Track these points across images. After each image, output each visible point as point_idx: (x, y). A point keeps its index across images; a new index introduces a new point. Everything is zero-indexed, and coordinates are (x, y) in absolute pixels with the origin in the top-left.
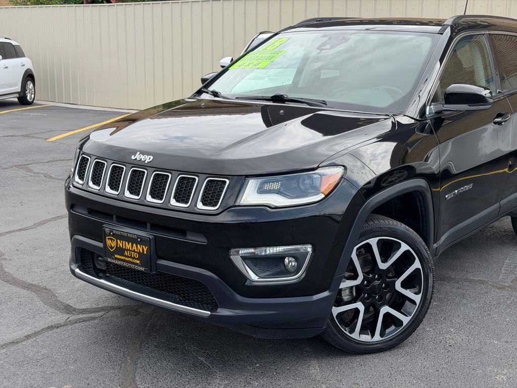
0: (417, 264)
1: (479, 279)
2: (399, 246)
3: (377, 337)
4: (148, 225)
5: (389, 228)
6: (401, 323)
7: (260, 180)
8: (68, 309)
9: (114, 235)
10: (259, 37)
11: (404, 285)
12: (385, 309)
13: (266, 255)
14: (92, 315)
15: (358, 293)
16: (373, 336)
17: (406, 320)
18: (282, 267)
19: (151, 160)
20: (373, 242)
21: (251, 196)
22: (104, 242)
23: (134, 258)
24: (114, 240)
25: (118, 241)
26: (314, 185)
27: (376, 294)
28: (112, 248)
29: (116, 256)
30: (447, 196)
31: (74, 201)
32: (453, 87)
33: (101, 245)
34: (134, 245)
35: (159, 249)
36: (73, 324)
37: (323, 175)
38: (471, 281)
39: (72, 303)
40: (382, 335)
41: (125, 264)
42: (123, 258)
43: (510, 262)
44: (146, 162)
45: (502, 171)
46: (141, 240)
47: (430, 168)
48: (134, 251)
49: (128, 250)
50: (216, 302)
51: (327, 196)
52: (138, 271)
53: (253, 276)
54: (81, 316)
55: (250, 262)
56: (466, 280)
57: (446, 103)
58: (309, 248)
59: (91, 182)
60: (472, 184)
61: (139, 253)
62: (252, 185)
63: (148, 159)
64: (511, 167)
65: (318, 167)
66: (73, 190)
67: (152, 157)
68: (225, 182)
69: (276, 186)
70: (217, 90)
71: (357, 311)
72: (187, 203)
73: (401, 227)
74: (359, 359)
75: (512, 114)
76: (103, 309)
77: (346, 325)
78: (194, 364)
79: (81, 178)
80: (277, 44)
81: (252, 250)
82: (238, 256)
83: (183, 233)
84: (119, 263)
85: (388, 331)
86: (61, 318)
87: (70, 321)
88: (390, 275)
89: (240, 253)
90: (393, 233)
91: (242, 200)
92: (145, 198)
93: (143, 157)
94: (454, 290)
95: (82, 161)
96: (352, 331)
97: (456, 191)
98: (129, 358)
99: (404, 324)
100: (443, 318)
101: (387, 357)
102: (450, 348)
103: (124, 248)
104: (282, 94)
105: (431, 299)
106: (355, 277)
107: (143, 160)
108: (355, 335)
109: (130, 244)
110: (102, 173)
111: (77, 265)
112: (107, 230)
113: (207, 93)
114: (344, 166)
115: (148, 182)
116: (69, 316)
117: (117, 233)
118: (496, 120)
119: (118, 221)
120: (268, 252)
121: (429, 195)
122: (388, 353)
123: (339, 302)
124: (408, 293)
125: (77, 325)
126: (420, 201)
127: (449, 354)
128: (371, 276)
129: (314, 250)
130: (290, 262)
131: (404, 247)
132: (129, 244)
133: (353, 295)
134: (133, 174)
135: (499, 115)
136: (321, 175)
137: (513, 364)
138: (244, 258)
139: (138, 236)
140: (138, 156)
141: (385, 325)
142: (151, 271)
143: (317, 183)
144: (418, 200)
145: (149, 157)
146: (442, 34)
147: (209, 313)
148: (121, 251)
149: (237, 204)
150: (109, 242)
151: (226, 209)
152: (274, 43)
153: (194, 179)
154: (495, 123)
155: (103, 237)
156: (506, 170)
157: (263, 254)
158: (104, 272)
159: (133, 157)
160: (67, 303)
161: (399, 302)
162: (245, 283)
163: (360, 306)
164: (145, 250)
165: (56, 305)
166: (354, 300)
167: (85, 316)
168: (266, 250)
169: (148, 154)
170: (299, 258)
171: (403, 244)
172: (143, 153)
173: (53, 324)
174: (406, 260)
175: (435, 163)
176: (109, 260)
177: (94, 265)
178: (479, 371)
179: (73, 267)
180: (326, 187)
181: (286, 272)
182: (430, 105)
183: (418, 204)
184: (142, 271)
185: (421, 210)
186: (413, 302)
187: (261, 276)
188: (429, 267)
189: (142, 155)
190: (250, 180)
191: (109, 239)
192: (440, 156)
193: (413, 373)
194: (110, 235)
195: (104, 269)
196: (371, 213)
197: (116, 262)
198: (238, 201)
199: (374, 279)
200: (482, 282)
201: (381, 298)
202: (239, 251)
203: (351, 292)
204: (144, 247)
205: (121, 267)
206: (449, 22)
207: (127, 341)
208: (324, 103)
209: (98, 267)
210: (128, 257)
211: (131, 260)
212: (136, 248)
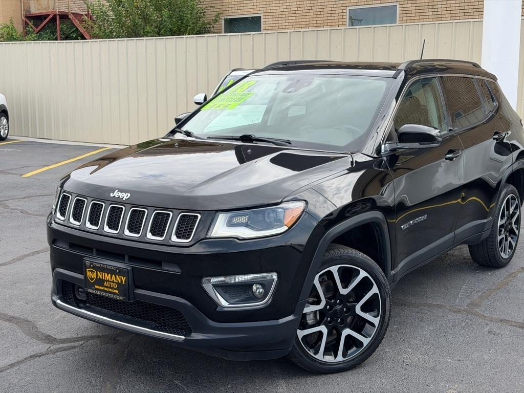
0: (375, 290)
1: (438, 303)
2: (358, 273)
3: (340, 358)
4: (126, 257)
5: (349, 256)
6: (362, 344)
7: (229, 214)
8: (49, 339)
9: (94, 267)
10: (231, 74)
11: (364, 308)
12: (347, 332)
13: (235, 283)
14: (72, 344)
15: (322, 317)
16: (335, 357)
17: (366, 341)
18: (251, 294)
19: (128, 197)
20: (334, 269)
21: (221, 229)
22: (84, 274)
23: (113, 288)
24: (94, 272)
25: (98, 272)
26: (278, 218)
27: (338, 318)
28: (92, 279)
29: (96, 287)
30: (402, 227)
31: (55, 236)
32: (405, 127)
33: (81, 277)
34: (113, 276)
35: (136, 280)
36: (54, 353)
37: (287, 209)
38: (430, 306)
39: (53, 333)
40: (344, 355)
41: (104, 294)
42: (102, 288)
43: (467, 287)
44: (124, 199)
45: (455, 202)
46: (119, 271)
47: (385, 202)
48: (113, 282)
49: (107, 281)
50: (190, 328)
51: (290, 228)
52: (117, 300)
53: (223, 302)
54: (61, 345)
55: (220, 289)
56: (426, 305)
57: (400, 142)
58: (275, 276)
59: (72, 219)
60: (426, 216)
61: (118, 283)
62: (222, 218)
63: (125, 196)
64: (463, 199)
65: (282, 202)
66: (54, 226)
67: (129, 195)
68: (197, 217)
69: (244, 219)
70: (190, 131)
71: (320, 333)
72: (162, 236)
73: (360, 255)
74: (323, 378)
75: (462, 150)
76: (82, 338)
77: (311, 347)
78: (170, 387)
79: (63, 214)
80: (246, 87)
81: (222, 279)
82: (210, 284)
83: (159, 263)
84: (99, 293)
85: (349, 352)
86: (42, 347)
87: (51, 351)
88: (351, 300)
89: (211, 281)
90: (352, 261)
91: (213, 233)
92: (124, 233)
93: (121, 195)
94: (413, 314)
95: (64, 199)
96: (316, 352)
97: (411, 222)
98: (108, 383)
99: (365, 345)
100: (402, 340)
101: (350, 376)
102: (406, 367)
103: (104, 279)
104: (250, 134)
105: (389, 321)
106: (318, 302)
107: (121, 197)
108: (320, 356)
109: (110, 275)
110: (83, 210)
111: (58, 297)
112: (88, 263)
113: (181, 132)
114: (305, 201)
115: (126, 217)
116: (50, 345)
117: (97, 265)
118: (448, 156)
119: (97, 254)
120: (237, 280)
121: (385, 227)
122: (350, 373)
123: (304, 326)
124: (367, 316)
125: (59, 354)
126: (377, 232)
127: (406, 372)
128: (333, 301)
129: (279, 277)
130: (257, 289)
131: (363, 274)
132: (108, 275)
133: (317, 319)
134: (111, 211)
135: (450, 152)
136: (285, 209)
137: (464, 379)
138: (215, 286)
139: (117, 268)
140: (116, 194)
141: (347, 347)
142: (129, 299)
143: (281, 216)
144: (375, 232)
145: (127, 194)
146: (396, 78)
147: (184, 337)
148: (100, 282)
149: (208, 237)
150: (89, 274)
151: (198, 241)
152: (243, 86)
153: (169, 215)
154: (446, 159)
155: (84, 270)
156: (459, 200)
157: (233, 282)
158: (84, 302)
159: (112, 195)
160: (48, 333)
161: (360, 325)
162: (216, 309)
163: (323, 329)
164: (124, 280)
165: (37, 335)
166: (318, 324)
167: (65, 345)
168: (235, 278)
169: (126, 191)
170: (265, 285)
171: (361, 271)
172: (121, 191)
173: (35, 353)
174: (365, 285)
175: (390, 196)
176: (90, 291)
177: (75, 297)
178: (432, 387)
179: (55, 298)
180: (289, 219)
181: (254, 298)
182: (385, 144)
183: (376, 234)
184: (120, 301)
185: (379, 239)
186: (372, 325)
187: (231, 302)
188: (386, 292)
189: (120, 193)
190: (220, 215)
191: (89, 271)
192: (394, 190)
193: (372, 390)
194: (90, 267)
195: (84, 299)
196: (332, 242)
197: (96, 292)
198: (209, 233)
199: (335, 304)
200: (439, 306)
201: (343, 321)
202: (210, 280)
203: (315, 316)
204: (122, 277)
205: (101, 297)
206: (403, 67)
207: (106, 367)
208: (289, 142)
209: (79, 298)
210: (107, 287)
211: (110, 290)
212: (114, 279)
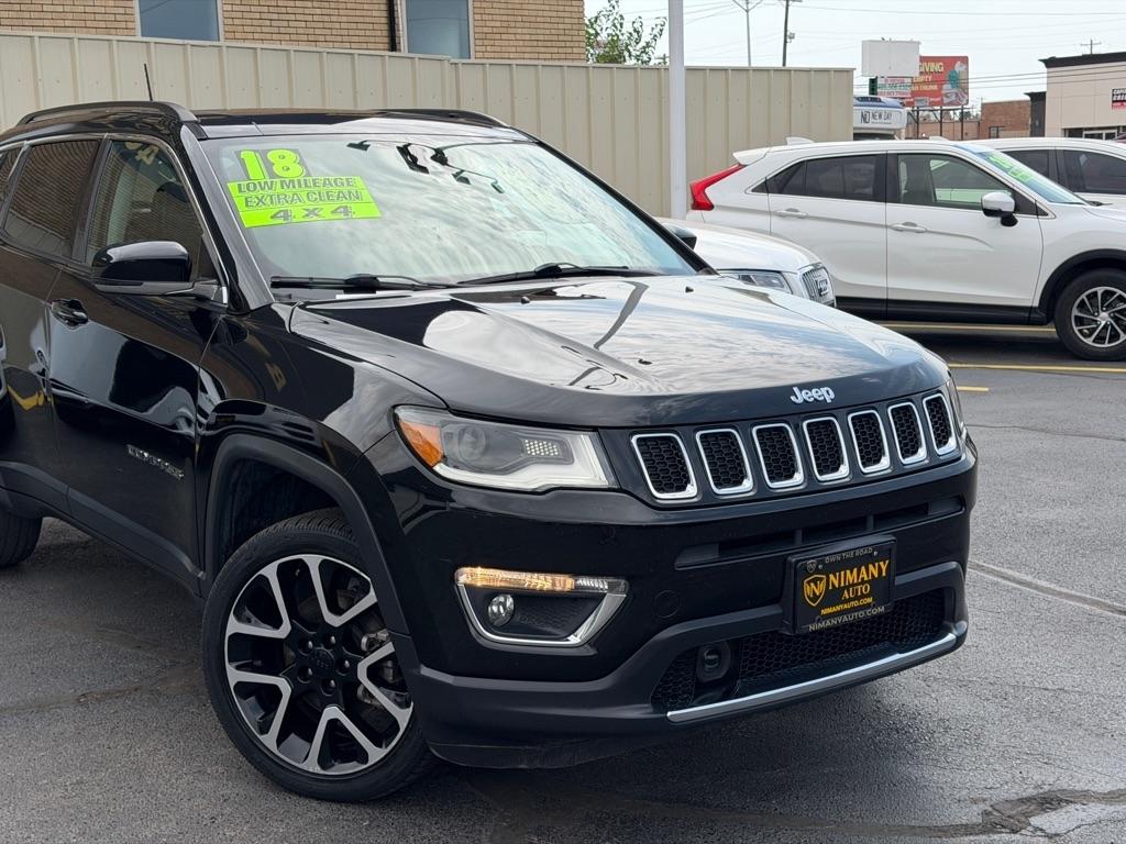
4: (871, 520)
23: (863, 597)
24: (821, 579)
25: (831, 576)
28: (815, 598)
29: (824, 612)
34: (863, 569)
41: (845, 619)
42: (838, 608)
44: (827, 401)
46: (879, 552)
48: (863, 582)
49: (849, 587)
52: (874, 619)
61: (873, 581)
63: (825, 394)
83: (922, 510)
84: (835, 621)
103: (842, 585)
109: (855, 570)
112: (810, 564)
117: (833, 559)
132: (852, 572)
139: (875, 546)
145: (825, 389)
148: (833, 596)
150: (809, 589)
158: (721, 683)
164: (884, 568)
176: (812, 628)
184: (879, 616)
191: (810, 582)
194: (814, 572)
195: (719, 676)
197: (827, 624)
204: (882, 563)
205: (836, 628)
210: (850, 600)
211: (855, 604)
212: (865, 576)
